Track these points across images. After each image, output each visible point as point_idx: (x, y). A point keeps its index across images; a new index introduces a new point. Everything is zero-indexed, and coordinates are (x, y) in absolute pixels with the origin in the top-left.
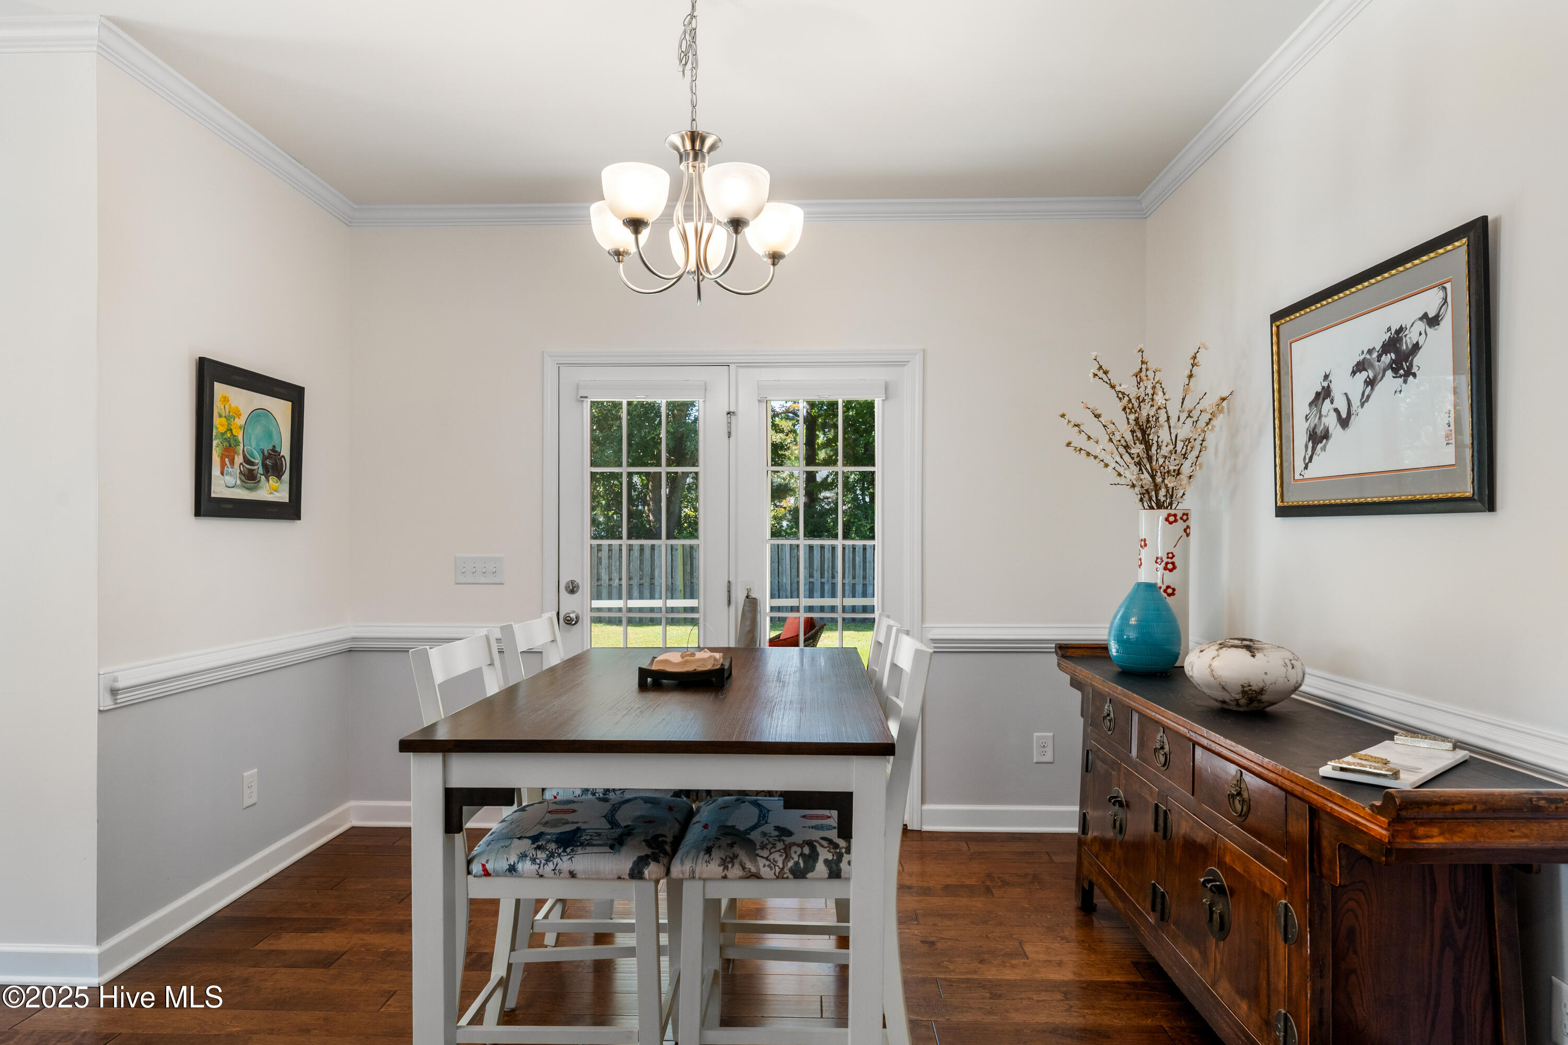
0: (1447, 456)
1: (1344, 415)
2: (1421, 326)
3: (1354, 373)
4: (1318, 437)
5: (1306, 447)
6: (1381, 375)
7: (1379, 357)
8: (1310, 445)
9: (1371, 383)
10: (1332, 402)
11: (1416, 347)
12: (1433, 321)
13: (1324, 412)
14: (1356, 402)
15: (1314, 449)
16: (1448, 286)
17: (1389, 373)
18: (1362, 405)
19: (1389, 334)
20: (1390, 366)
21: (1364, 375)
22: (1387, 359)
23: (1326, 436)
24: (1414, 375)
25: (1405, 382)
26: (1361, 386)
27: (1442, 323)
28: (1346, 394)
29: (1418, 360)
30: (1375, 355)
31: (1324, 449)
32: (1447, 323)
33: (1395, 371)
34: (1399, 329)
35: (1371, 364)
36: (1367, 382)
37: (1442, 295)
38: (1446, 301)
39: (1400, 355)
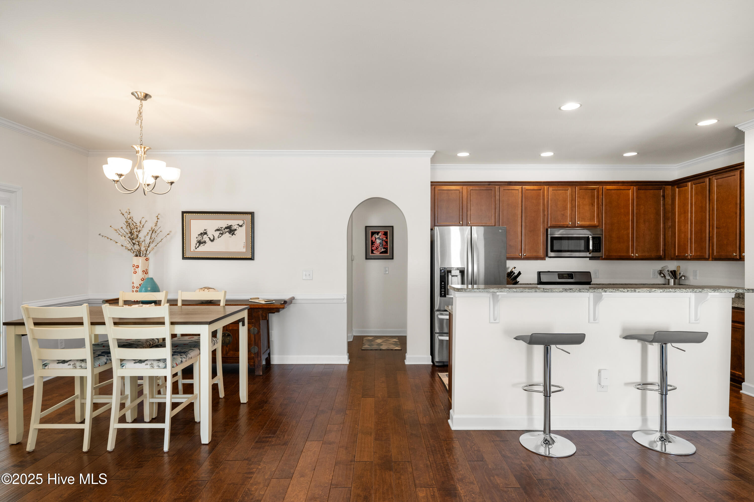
0: (244, 250)
1: (212, 239)
2: (238, 226)
3: (216, 231)
4: (200, 242)
5: (196, 244)
6: (225, 233)
7: (224, 229)
8: (198, 244)
9: (222, 234)
10: (207, 235)
11: (236, 230)
12: (241, 226)
13: (204, 237)
14: (216, 237)
16: (245, 221)
17: (227, 233)
18: (218, 238)
19: (228, 225)
20: (228, 232)
21: (219, 232)
22: (227, 230)
23: (205, 242)
24: (235, 235)
25: (232, 235)
26: (218, 234)
27: (243, 227)
28: (213, 235)
29: (236, 232)
30: (223, 229)
31: (204, 245)
32: (244, 227)
33: (230, 233)
34: (231, 225)
35: (222, 230)
36: (220, 234)
37: (243, 222)
38: (244, 223)
39: (231, 230)
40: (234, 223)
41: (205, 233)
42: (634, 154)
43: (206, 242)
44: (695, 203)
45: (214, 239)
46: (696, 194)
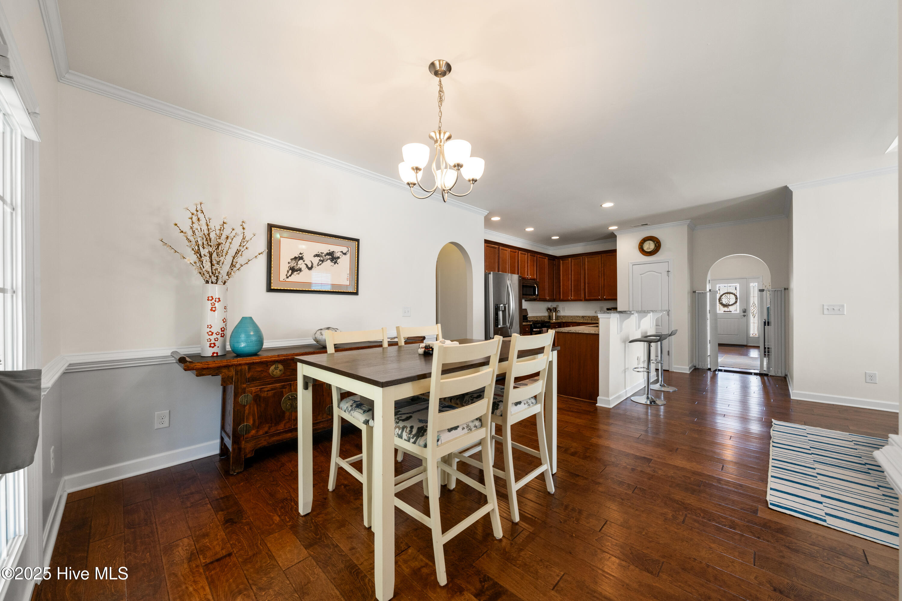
0: (348, 283)
1: (310, 266)
2: (341, 254)
3: (314, 256)
4: (293, 270)
5: (288, 272)
6: (326, 260)
7: (325, 256)
9: (323, 261)
10: (304, 261)
11: (339, 258)
12: (345, 254)
13: (298, 263)
14: (315, 264)
15: (292, 273)
16: (349, 248)
17: (329, 261)
18: (318, 266)
19: (329, 251)
20: (330, 259)
21: (319, 258)
22: (329, 257)
23: (300, 270)
24: (338, 264)
25: (335, 264)
26: (318, 261)
27: (347, 255)
28: (311, 261)
29: (338, 261)
30: (324, 255)
31: (299, 274)
32: (349, 255)
33: (332, 261)
34: (334, 252)
35: (322, 256)
36: (320, 260)
37: (347, 249)
38: (348, 251)
39: (333, 258)
40: (337, 249)
41: (301, 258)
42: (558, 238)
43: (302, 269)
44: (574, 270)
45: (312, 267)
46: (574, 265)
